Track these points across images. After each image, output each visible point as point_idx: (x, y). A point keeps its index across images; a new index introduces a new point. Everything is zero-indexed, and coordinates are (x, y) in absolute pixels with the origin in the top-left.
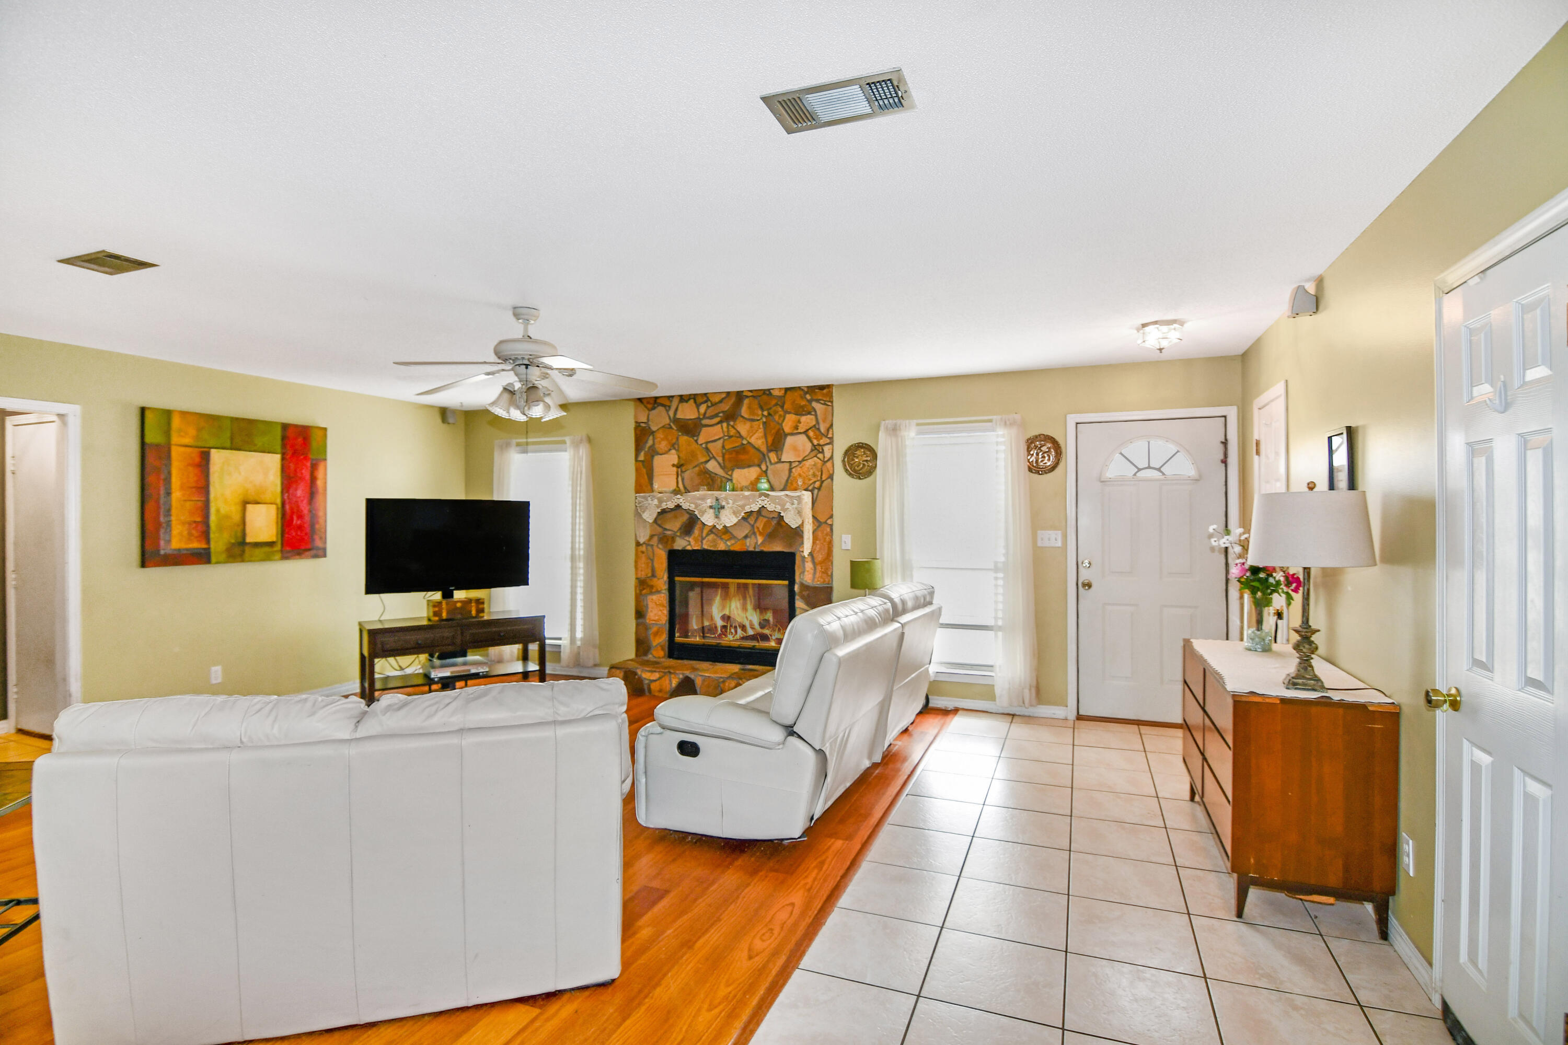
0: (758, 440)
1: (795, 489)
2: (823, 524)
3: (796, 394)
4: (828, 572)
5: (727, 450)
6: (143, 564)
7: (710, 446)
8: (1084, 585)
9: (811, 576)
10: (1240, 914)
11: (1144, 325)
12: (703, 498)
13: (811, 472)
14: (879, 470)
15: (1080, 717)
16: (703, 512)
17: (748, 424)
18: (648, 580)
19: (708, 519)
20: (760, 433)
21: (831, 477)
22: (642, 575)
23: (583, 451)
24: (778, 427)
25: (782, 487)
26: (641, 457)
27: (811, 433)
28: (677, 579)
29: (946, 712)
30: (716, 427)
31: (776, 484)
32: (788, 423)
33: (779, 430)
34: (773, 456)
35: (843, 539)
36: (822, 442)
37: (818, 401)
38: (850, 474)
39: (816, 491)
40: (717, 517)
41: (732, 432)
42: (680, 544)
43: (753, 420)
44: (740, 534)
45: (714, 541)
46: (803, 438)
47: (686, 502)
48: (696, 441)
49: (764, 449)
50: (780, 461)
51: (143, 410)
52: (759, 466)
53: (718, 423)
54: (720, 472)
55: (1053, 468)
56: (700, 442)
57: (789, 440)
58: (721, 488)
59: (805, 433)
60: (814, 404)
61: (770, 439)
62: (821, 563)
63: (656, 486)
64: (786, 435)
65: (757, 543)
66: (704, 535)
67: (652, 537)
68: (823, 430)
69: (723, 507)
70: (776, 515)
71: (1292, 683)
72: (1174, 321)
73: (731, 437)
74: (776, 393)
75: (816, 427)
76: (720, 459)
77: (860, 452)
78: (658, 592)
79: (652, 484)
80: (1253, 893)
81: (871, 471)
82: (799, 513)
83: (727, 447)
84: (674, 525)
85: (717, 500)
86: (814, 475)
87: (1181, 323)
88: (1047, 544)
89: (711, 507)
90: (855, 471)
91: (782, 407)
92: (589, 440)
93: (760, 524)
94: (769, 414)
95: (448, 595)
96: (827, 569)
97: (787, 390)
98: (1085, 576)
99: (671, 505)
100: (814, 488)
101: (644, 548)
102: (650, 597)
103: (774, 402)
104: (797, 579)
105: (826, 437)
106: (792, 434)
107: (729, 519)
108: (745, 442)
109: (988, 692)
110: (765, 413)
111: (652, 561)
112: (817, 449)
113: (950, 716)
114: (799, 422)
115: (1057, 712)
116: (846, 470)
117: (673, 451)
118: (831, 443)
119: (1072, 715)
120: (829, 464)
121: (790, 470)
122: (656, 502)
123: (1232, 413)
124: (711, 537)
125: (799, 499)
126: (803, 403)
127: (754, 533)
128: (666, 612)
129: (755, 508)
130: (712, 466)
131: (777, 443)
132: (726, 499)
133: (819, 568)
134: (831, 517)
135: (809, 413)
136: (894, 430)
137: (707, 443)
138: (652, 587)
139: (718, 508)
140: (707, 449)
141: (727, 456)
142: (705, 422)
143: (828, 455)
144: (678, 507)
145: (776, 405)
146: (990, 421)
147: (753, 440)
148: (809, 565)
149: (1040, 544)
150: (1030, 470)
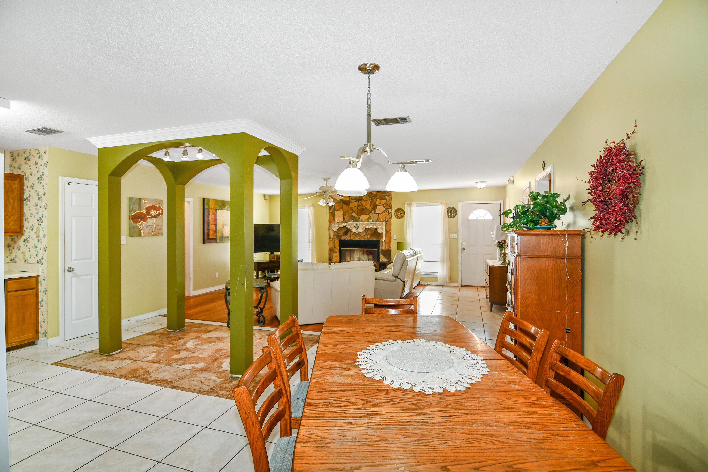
0: (368, 206)
1: (380, 222)
2: (388, 232)
3: (380, 193)
4: (390, 246)
5: (358, 210)
6: (204, 243)
7: (353, 208)
8: (463, 249)
9: (385, 247)
10: (491, 311)
11: (477, 182)
12: (352, 224)
13: (385, 217)
14: (405, 216)
15: (462, 286)
16: (352, 228)
17: (365, 202)
18: (333, 249)
19: (354, 230)
20: (369, 205)
21: (391, 218)
22: (331, 247)
23: (312, 209)
24: (374, 203)
25: (376, 221)
26: (331, 211)
27: (385, 205)
28: (342, 248)
29: (424, 285)
30: (354, 203)
31: (374, 221)
32: (378, 202)
33: (374, 205)
34: (373, 212)
35: (394, 236)
36: (388, 208)
37: (387, 196)
38: (396, 217)
39: (386, 222)
40: (357, 230)
41: (360, 204)
42: (343, 238)
43: (366, 201)
44: (363, 235)
45: (354, 237)
46: (382, 206)
47: (347, 225)
48: (349, 207)
49: (370, 209)
50: (375, 213)
51: (204, 199)
52: (369, 214)
53: (356, 201)
54: (356, 216)
55: (455, 216)
56: (350, 207)
57: (378, 207)
58: (357, 221)
59: (383, 205)
60: (386, 197)
61: (372, 207)
62: (388, 243)
63: (336, 220)
64: (377, 206)
65: (368, 237)
66: (351, 235)
67: (334, 236)
68: (388, 204)
69: (359, 227)
70: (374, 229)
71: (502, 264)
72: (484, 182)
73: (360, 206)
74: (374, 193)
75: (386, 203)
76: (356, 212)
77: (399, 211)
78: (336, 253)
79: (334, 220)
80: (494, 306)
81: (402, 217)
82: (382, 229)
83: (358, 209)
84: (342, 232)
85: (357, 224)
86: (386, 217)
87: (486, 182)
88: (452, 237)
89: (355, 227)
90: (398, 217)
91: (376, 197)
92: (313, 206)
93: (369, 232)
94: (372, 199)
95: (272, 253)
96: (389, 245)
97: (377, 192)
98: (463, 246)
99: (342, 226)
100: (386, 221)
101: (331, 239)
102: (333, 254)
103: (373, 195)
104: (380, 248)
105: (389, 206)
106: (379, 205)
107: (360, 230)
108: (364, 207)
109: (436, 279)
110: (371, 199)
111: (334, 243)
112: (386, 210)
113: (425, 287)
114: (381, 202)
115: (456, 284)
116: (395, 216)
117: (341, 210)
118: (391, 208)
119: (460, 285)
120: (390, 214)
121: (378, 216)
122: (337, 225)
123: (502, 202)
124: (353, 236)
125: (382, 224)
126: (382, 196)
127: (367, 234)
128: (339, 259)
129: (369, 227)
130: (354, 214)
131: (374, 208)
132: (360, 224)
133: (387, 245)
134: (391, 230)
135: (384, 199)
136: (410, 204)
137: (352, 207)
138: (334, 251)
139: (357, 227)
140: (352, 209)
141: (358, 211)
142: (351, 201)
143: (390, 212)
144: (344, 227)
145: (374, 196)
146: (437, 203)
147: (367, 207)
148: (384, 244)
149: (451, 238)
150: (448, 217)
